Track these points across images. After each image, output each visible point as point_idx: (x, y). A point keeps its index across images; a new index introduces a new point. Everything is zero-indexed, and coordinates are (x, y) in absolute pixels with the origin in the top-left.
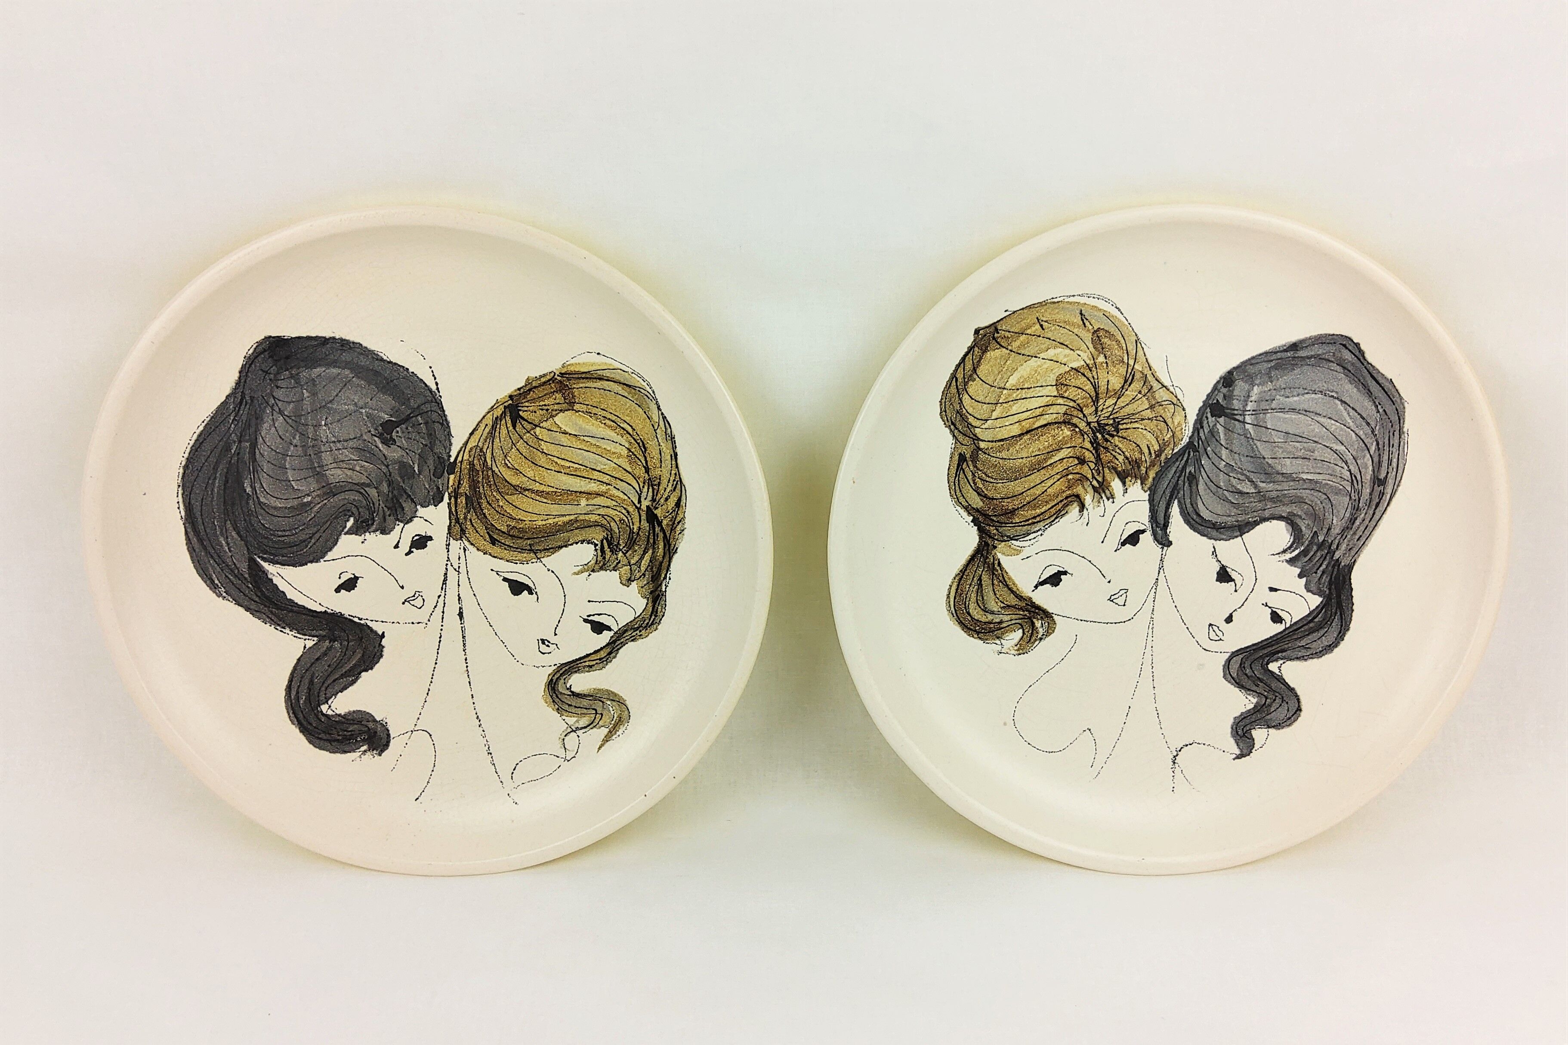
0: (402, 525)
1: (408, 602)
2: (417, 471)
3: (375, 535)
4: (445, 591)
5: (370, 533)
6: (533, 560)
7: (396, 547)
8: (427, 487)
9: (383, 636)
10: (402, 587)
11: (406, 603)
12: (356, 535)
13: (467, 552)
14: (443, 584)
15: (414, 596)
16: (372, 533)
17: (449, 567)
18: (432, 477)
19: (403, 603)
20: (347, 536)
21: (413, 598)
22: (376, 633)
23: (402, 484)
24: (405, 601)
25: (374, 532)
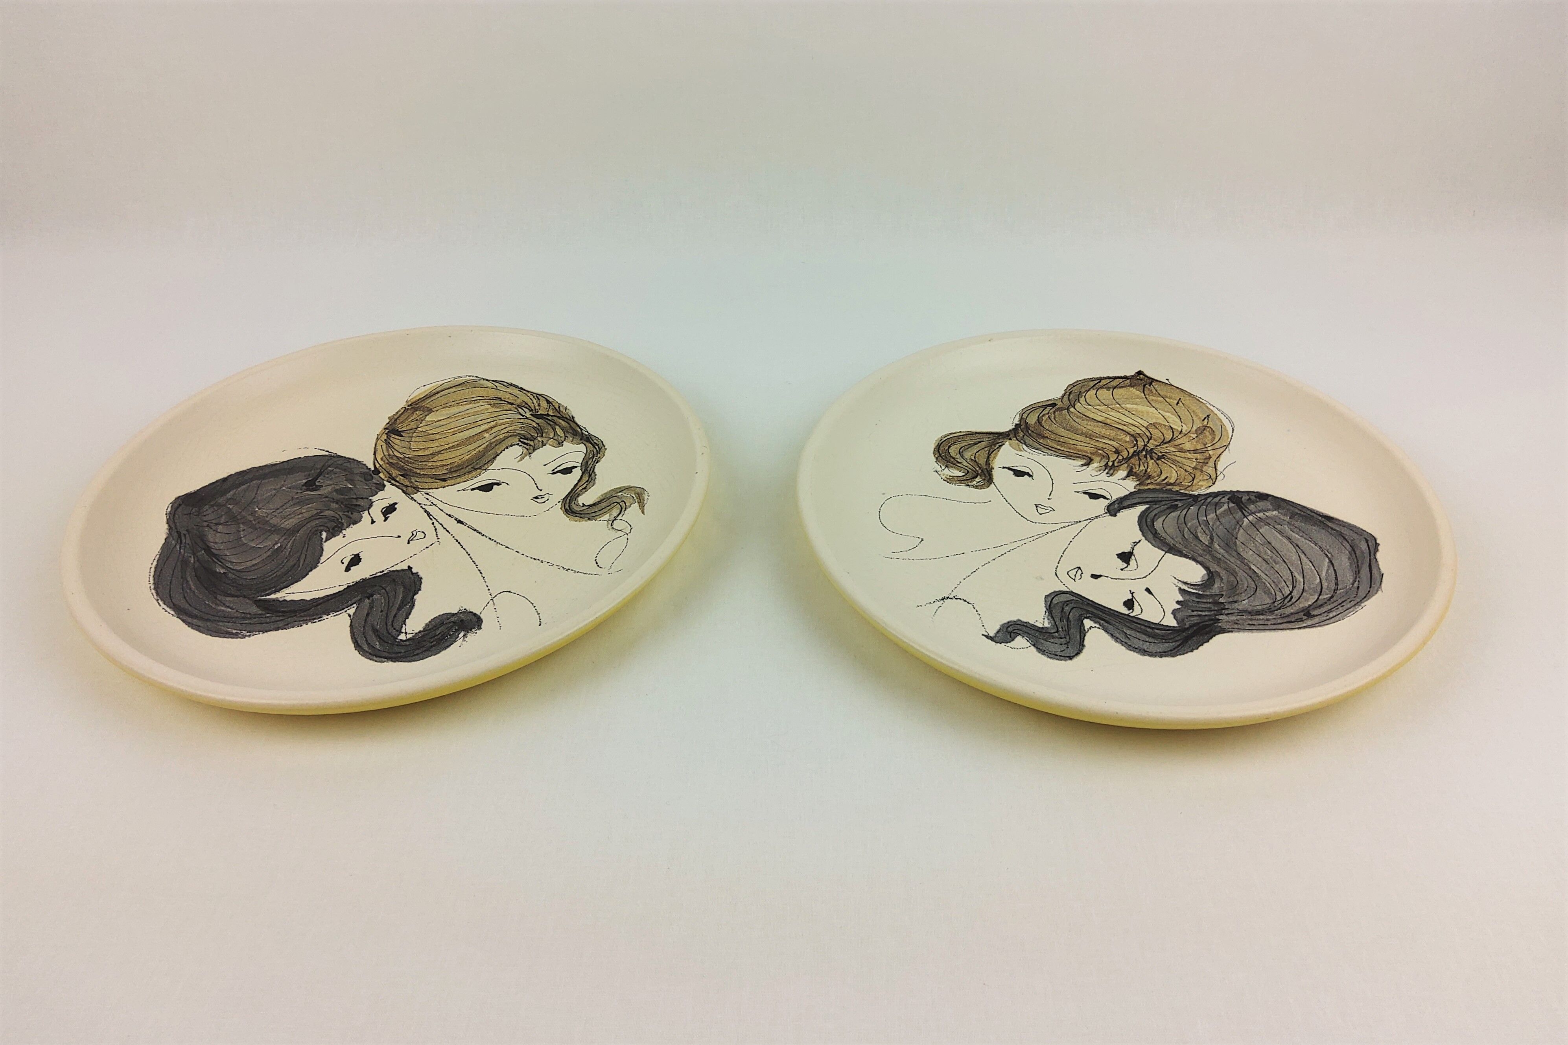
0: (367, 512)
1: (412, 540)
2: (351, 486)
3: (350, 528)
4: (435, 519)
5: (345, 530)
6: (483, 472)
7: (373, 522)
8: (367, 487)
9: (410, 568)
10: (399, 537)
11: (410, 542)
12: (335, 536)
13: (429, 494)
14: (429, 517)
15: (413, 535)
16: (347, 529)
17: (424, 507)
18: (366, 482)
19: (409, 543)
20: (328, 542)
21: (413, 536)
22: (403, 570)
23: (347, 497)
24: (409, 541)
25: (347, 527)
